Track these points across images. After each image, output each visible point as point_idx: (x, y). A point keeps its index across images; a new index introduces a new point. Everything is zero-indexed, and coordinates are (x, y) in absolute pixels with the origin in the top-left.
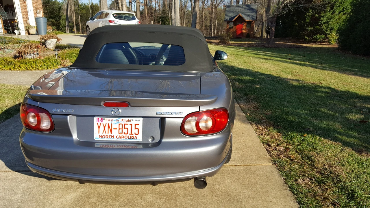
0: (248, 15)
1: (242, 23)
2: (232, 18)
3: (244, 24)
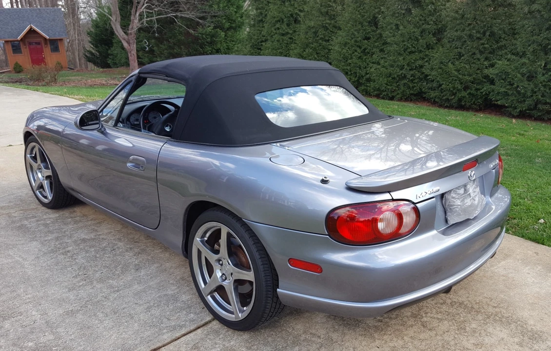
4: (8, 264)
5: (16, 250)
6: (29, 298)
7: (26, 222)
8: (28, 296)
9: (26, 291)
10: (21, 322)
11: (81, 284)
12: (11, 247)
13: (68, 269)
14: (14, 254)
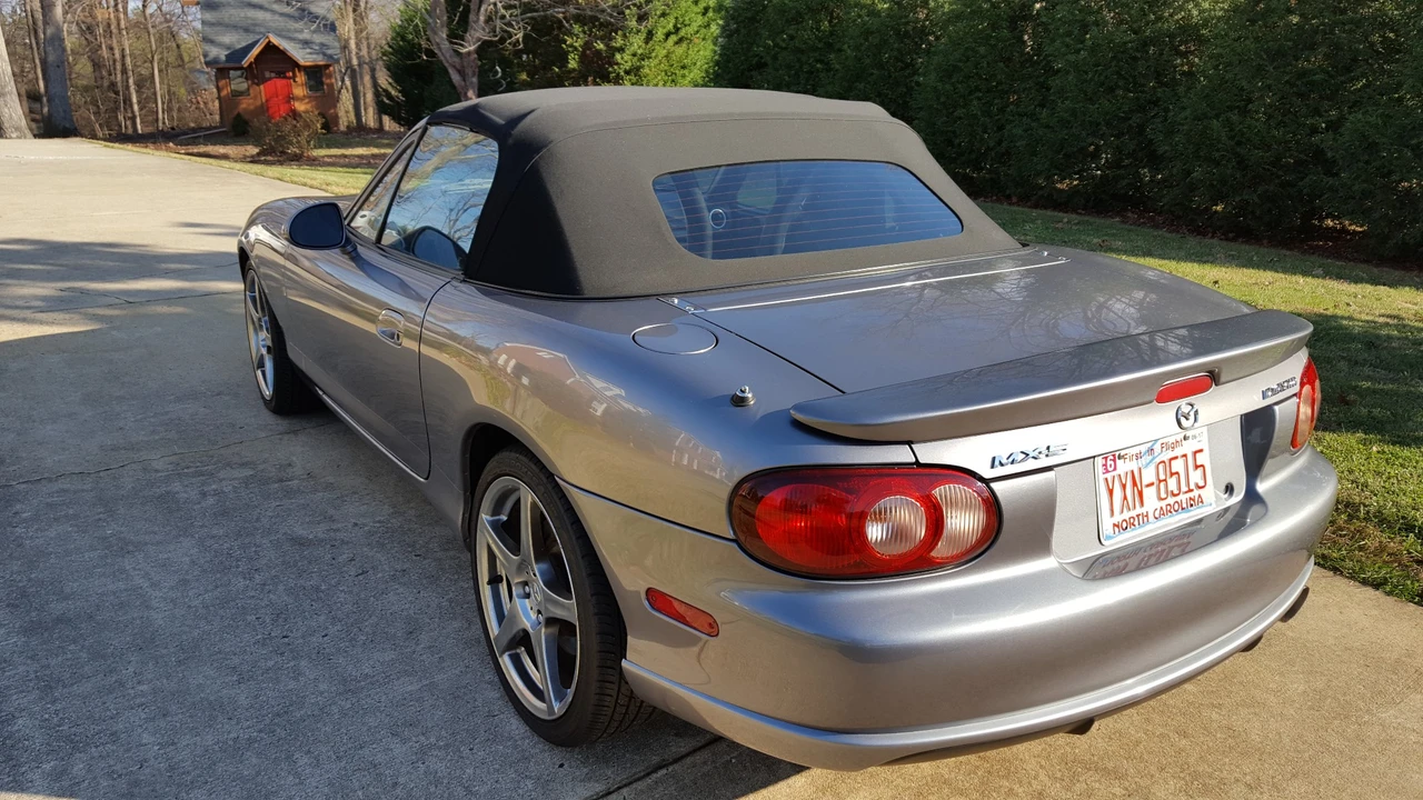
0: (306, 43)
1: (284, 73)
2: (236, 55)
3: (294, 76)
4: (114, 593)
5: (140, 556)
6: (143, 694)
7: (176, 486)
8: (141, 688)
9: (141, 674)
10: (112, 763)
11: (270, 663)
12: (131, 548)
13: (249, 618)
14: (134, 569)
